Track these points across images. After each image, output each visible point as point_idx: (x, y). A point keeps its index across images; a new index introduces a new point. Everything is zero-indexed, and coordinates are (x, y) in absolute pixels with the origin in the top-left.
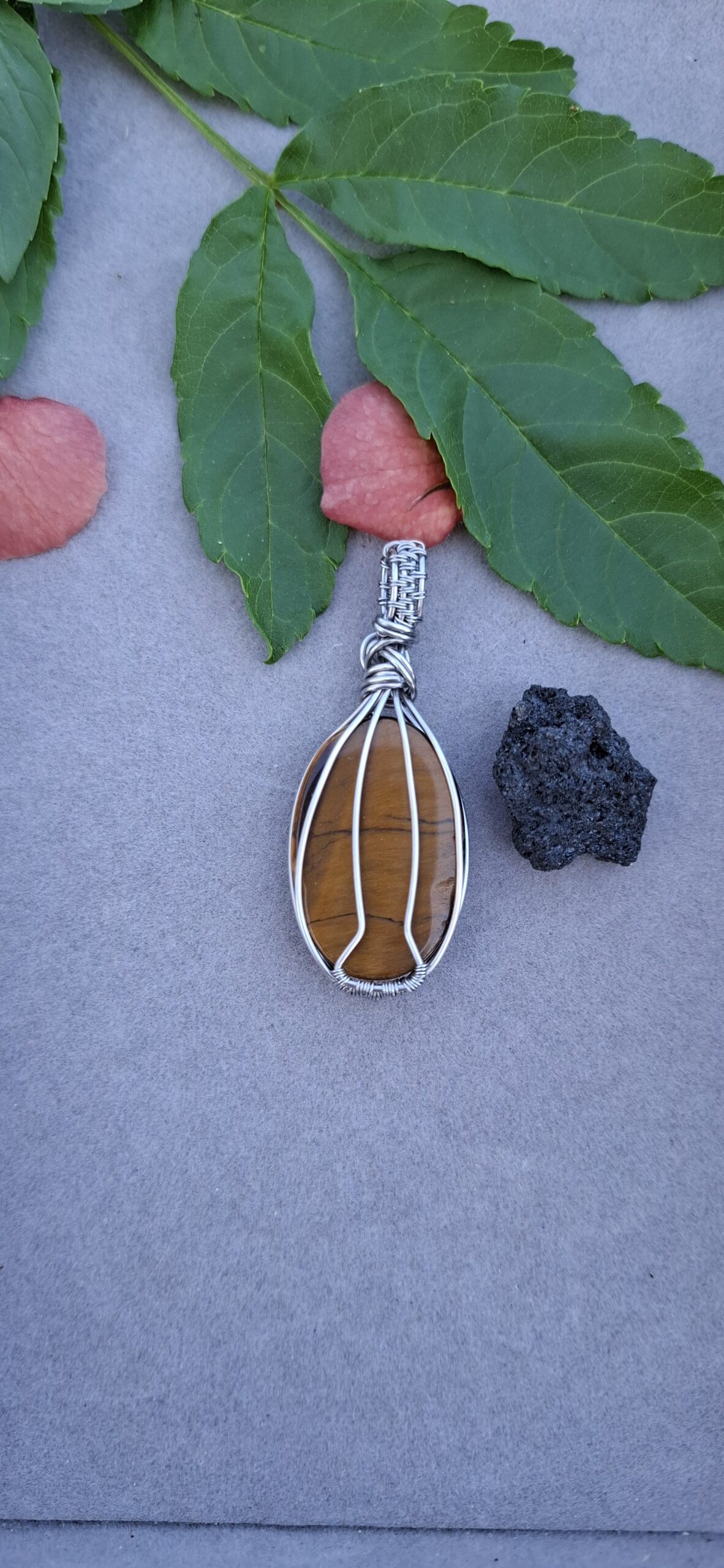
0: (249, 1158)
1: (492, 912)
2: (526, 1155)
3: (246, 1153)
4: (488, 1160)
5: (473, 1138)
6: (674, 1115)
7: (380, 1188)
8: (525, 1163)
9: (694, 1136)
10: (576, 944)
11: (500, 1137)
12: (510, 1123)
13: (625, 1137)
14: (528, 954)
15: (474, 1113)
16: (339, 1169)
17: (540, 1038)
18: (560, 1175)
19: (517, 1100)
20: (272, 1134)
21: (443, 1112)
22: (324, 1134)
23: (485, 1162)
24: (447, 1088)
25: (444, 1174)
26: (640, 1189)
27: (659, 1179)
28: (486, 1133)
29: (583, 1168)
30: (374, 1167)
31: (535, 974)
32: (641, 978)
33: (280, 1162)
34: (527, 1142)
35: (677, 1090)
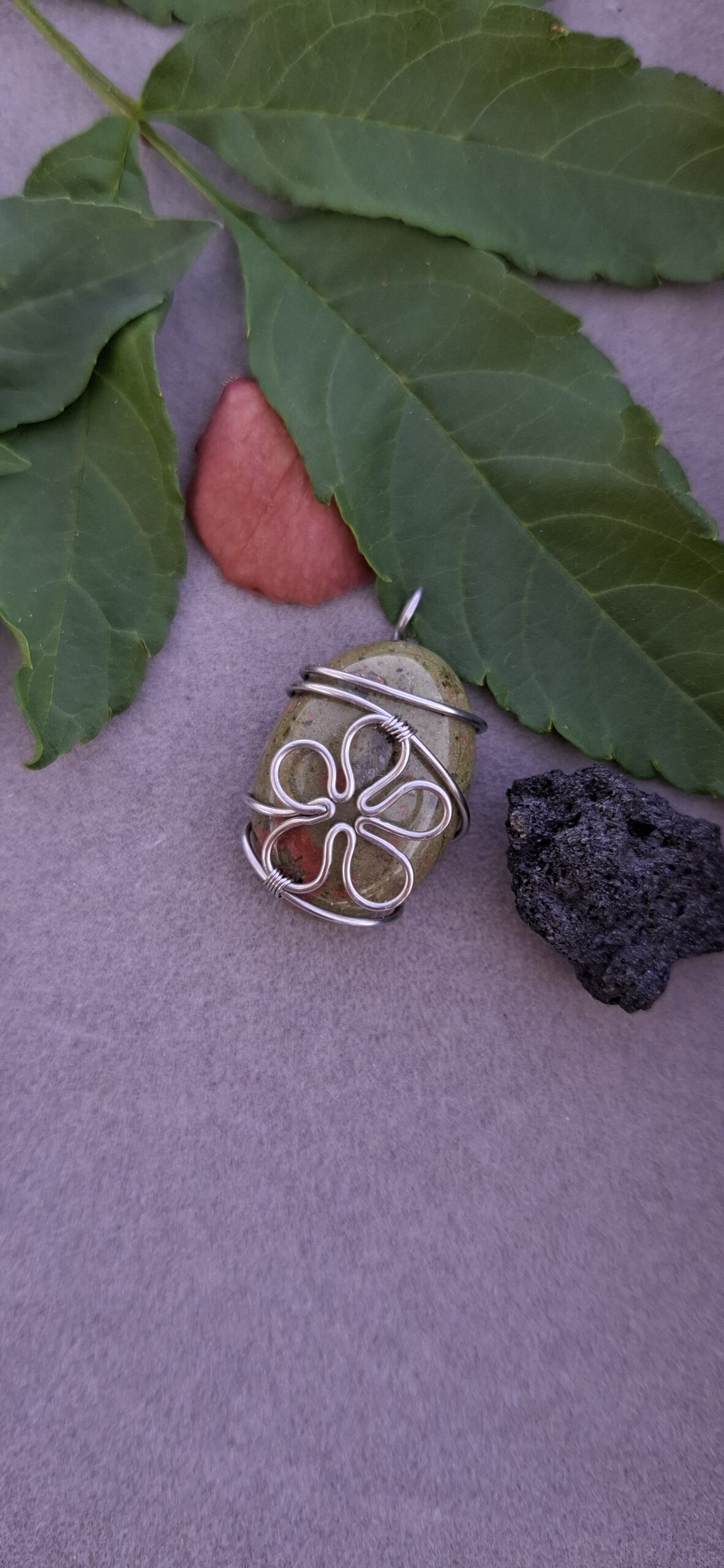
0: (71, 1525)
1: (383, 1192)
2: (437, 1503)
3: (68, 1519)
4: (387, 1512)
5: (366, 1488)
6: (628, 1439)
7: (247, 1555)
8: (437, 1513)
9: (655, 1463)
10: (497, 1230)
11: (403, 1483)
12: (415, 1465)
13: (565, 1472)
14: (433, 1247)
15: (367, 1455)
16: (192, 1532)
17: (453, 1355)
18: (483, 1523)
19: (424, 1436)
20: (100, 1493)
21: (327, 1456)
22: (169, 1492)
23: (383, 1518)
24: (329, 1425)
25: (332, 1533)
26: (586, 1534)
27: (610, 1522)
28: (384, 1480)
29: (512, 1513)
30: (237, 1528)
31: (443, 1272)
32: (584, 1269)
33: (114, 1528)
34: (436, 1488)
35: (634, 1410)
